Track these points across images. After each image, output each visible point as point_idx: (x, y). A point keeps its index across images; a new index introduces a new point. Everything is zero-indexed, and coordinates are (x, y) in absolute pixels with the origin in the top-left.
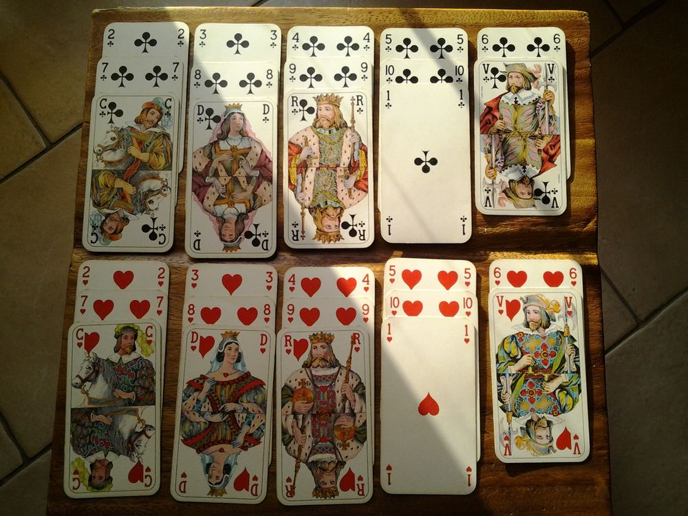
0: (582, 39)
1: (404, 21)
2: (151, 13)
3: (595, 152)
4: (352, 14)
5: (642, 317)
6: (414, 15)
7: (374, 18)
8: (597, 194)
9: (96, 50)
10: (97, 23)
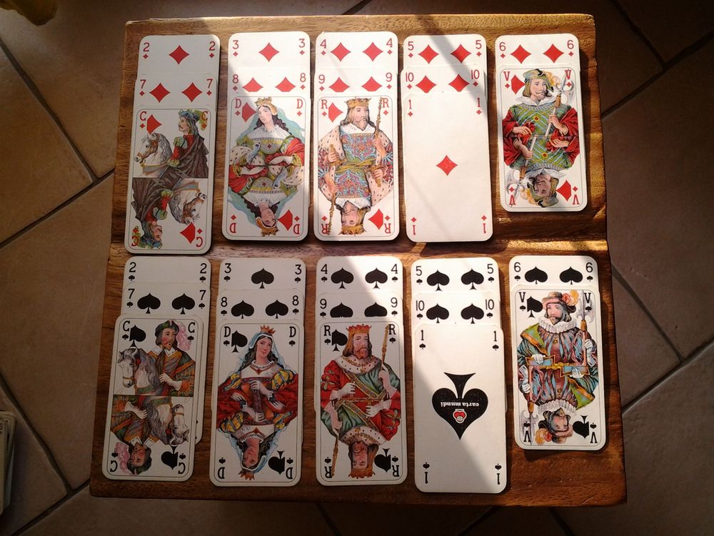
0: (588, 40)
1: (420, 27)
2: (181, 24)
3: (603, 145)
4: (370, 21)
5: (685, 355)
6: (428, 21)
7: (391, 24)
8: (605, 184)
9: (130, 59)
10: (131, 34)
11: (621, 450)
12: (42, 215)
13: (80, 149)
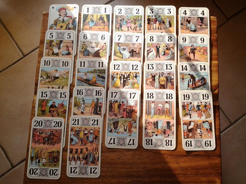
0: (214, 26)
3: (218, 66)
5: (232, 122)
8: (219, 80)
9: (44, 26)
10: (45, 17)
11: (221, 180)
12: (4, 68)
13: (19, 45)
